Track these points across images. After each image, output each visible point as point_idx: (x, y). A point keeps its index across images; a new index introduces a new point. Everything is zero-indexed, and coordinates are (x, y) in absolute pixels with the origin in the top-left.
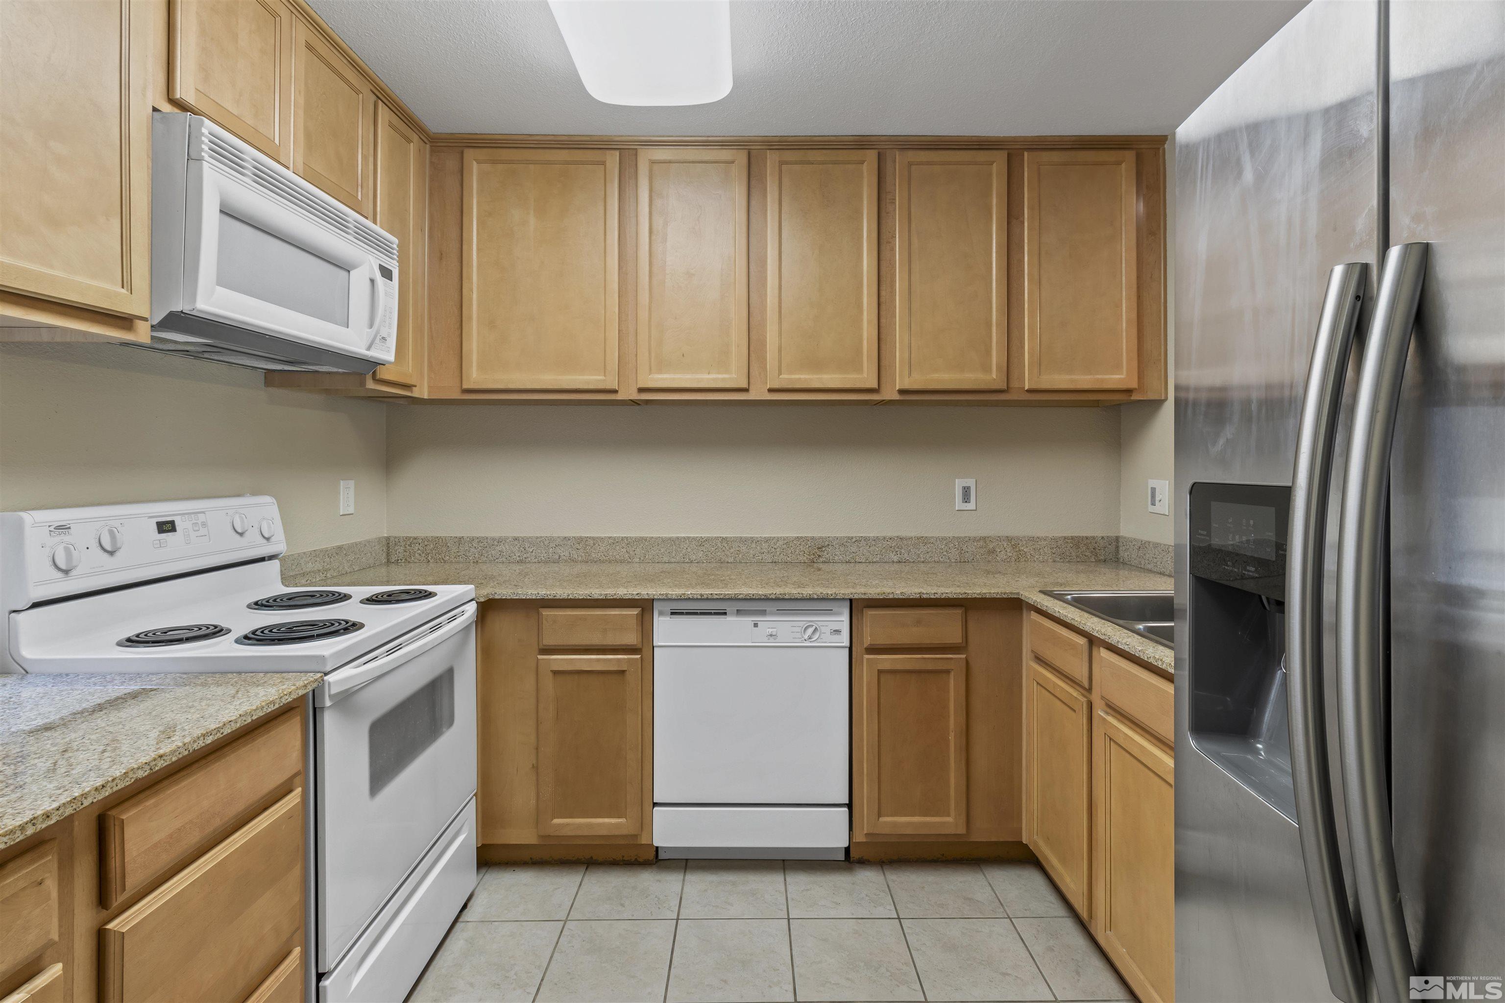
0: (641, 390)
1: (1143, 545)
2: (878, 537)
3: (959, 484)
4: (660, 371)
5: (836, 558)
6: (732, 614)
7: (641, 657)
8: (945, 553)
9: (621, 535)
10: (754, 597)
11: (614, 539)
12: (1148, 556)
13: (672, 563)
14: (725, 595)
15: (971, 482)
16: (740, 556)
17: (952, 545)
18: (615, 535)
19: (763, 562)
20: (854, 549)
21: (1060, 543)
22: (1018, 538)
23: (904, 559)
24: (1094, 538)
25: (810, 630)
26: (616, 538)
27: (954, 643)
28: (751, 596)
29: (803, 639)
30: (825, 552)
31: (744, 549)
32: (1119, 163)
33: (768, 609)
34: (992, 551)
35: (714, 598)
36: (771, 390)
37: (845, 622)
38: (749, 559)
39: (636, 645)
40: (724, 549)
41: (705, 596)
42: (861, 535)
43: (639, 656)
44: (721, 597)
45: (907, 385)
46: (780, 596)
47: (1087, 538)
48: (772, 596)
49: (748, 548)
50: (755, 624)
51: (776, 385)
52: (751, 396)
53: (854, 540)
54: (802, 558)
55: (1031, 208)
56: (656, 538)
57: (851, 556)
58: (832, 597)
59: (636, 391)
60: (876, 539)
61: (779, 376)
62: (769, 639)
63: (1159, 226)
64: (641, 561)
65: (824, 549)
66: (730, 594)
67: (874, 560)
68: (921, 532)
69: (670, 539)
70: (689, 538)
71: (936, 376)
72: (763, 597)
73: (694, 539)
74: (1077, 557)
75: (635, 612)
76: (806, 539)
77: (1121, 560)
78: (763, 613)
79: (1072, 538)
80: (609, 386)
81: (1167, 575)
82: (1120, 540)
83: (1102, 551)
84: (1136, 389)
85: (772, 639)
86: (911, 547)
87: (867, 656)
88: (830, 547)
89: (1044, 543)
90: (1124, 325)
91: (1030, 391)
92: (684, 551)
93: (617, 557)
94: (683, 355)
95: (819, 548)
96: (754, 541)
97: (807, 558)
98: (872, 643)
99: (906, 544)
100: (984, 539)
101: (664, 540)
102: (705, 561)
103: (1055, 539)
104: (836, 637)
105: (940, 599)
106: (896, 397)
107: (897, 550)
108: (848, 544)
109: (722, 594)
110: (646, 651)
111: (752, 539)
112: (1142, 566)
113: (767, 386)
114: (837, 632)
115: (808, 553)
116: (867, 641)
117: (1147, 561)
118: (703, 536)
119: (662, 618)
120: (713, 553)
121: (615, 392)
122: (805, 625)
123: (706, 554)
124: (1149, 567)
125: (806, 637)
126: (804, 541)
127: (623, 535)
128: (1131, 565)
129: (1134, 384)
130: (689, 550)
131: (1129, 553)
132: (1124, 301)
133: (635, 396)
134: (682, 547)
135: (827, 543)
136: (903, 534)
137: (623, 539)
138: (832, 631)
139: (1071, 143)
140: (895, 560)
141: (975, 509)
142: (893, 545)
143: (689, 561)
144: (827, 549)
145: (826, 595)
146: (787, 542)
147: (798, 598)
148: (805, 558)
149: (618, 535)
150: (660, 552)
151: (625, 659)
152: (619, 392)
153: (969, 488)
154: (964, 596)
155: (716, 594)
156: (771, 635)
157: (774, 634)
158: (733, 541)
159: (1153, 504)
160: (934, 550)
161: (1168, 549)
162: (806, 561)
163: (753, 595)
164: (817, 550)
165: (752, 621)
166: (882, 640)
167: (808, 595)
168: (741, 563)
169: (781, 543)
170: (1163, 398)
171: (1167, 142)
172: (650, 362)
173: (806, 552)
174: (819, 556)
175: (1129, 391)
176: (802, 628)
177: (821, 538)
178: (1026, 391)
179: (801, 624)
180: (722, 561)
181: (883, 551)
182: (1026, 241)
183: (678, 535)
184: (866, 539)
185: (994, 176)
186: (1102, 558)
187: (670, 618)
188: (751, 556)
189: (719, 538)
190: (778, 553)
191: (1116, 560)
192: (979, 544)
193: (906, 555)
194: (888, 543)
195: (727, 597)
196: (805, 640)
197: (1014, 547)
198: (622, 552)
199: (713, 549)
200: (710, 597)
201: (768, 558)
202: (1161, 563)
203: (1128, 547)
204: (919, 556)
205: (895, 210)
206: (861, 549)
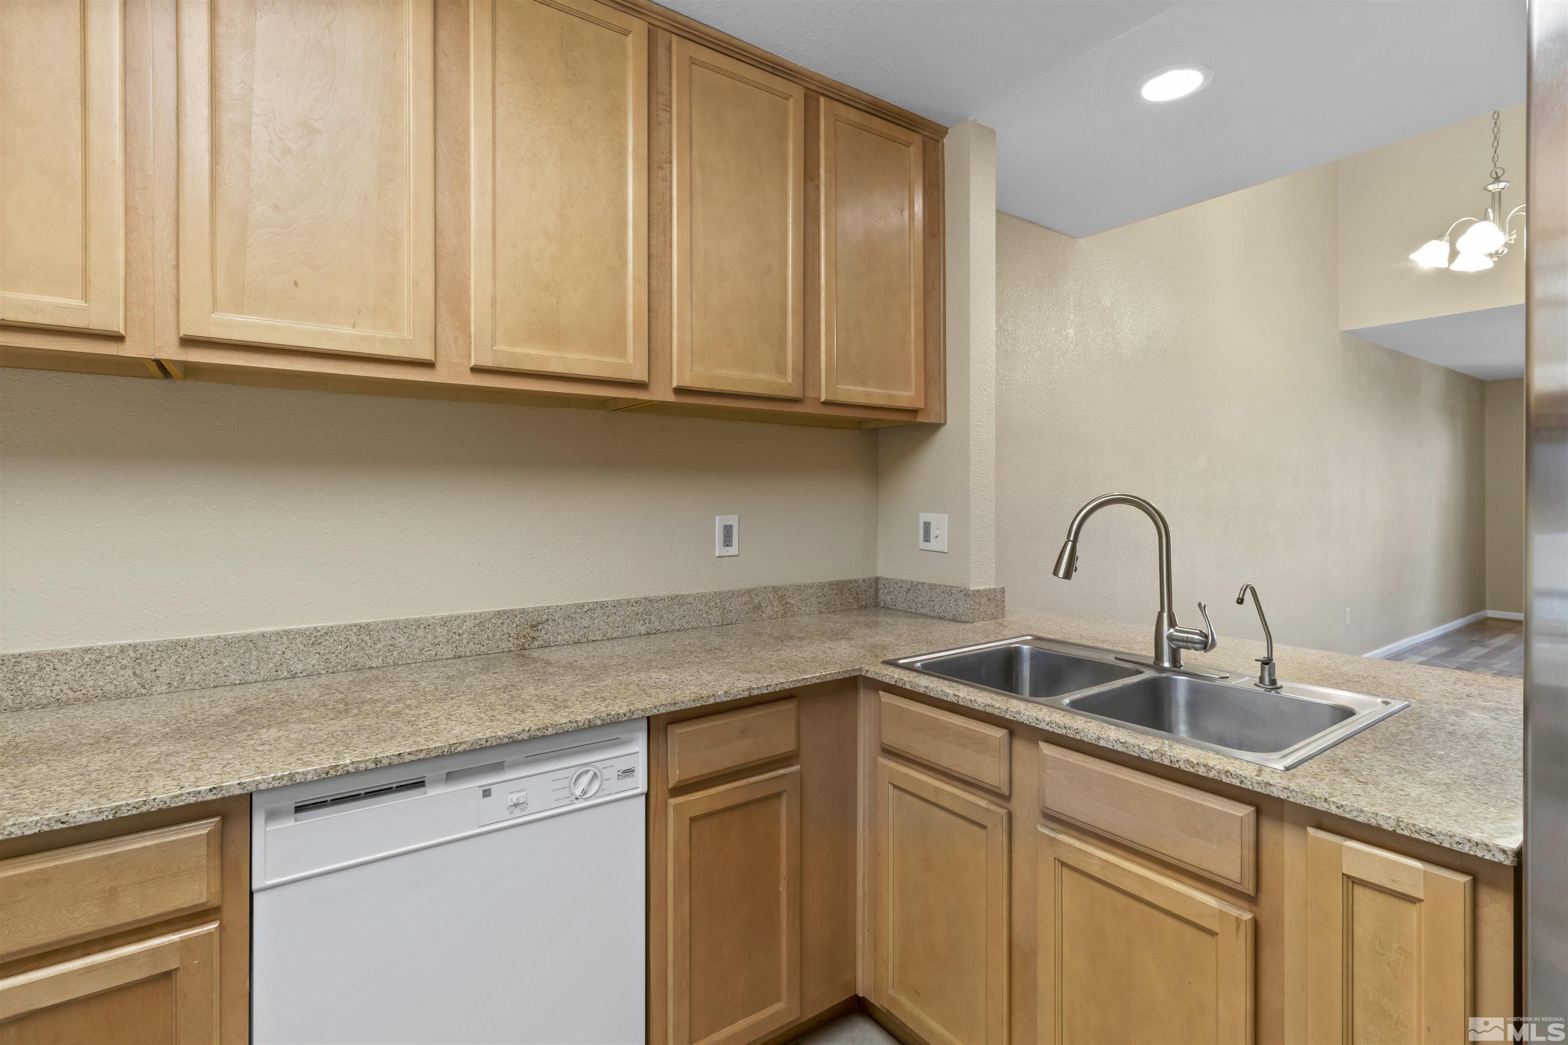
0: (188, 342)
1: (914, 587)
2: (619, 601)
3: (719, 522)
4: (238, 308)
5: (560, 638)
6: (436, 782)
7: (221, 927)
8: (705, 615)
9: (118, 642)
10: (489, 744)
11: (100, 651)
12: (920, 599)
13: (250, 683)
14: (429, 750)
15: (733, 520)
16: (395, 654)
17: (713, 603)
18: (100, 644)
19: (439, 660)
20: (585, 623)
21: (826, 589)
22: (785, 588)
23: (654, 629)
24: (856, 581)
25: (585, 779)
26: (106, 649)
27: (788, 752)
28: (483, 742)
29: (573, 798)
30: (543, 631)
31: (402, 641)
32: (908, 145)
33: (508, 760)
34: (758, 608)
35: (406, 760)
36: (476, 370)
37: (640, 754)
38: (411, 657)
39: (206, 903)
40: (363, 644)
41: (385, 762)
42: (596, 601)
43: (213, 926)
44: (421, 756)
45: (687, 382)
46: (538, 733)
47: (850, 582)
48: (522, 736)
49: (411, 638)
50: (484, 791)
51: (487, 361)
52: (439, 376)
53: (586, 608)
54: (504, 645)
55: (827, 171)
56: (211, 641)
57: (582, 633)
58: (625, 718)
59: (176, 342)
60: (617, 604)
61: (493, 346)
62: (512, 813)
63: (939, 228)
64: (172, 689)
65: (540, 627)
66: (439, 747)
67: (615, 635)
68: (674, 590)
69: (245, 638)
70: (287, 632)
71: (723, 372)
72: (506, 740)
73: (299, 632)
74: (842, 604)
75: (203, 828)
76: (512, 614)
77: (882, 604)
78: (498, 767)
79: (837, 583)
80: (97, 323)
81: (949, 620)
82: (881, 582)
83: (864, 595)
84: (922, 409)
85: (517, 812)
86: (664, 611)
87: (673, 801)
88: (550, 622)
89: (811, 591)
90: (913, 335)
91: (826, 403)
92: (277, 658)
93: (109, 688)
94: (296, 284)
95: (532, 626)
96: (422, 626)
97: (514, 644)
98: (684, 778)
99: (656, 607)
100: (749, 591)
101: (229, 643)
102: (323, 672)
103: (821, 586)
104: (628, 781)
105: (775, 692)
106: (671, 398)
107: (645, 617)
108: (577, 616)
109: (421, 751)
110: (234, 912)
111: (418, 623)
112: (913, 611)
113: (470, 362)
114: (629, 772)
115: (515, 636)
116: (675, 777)
117: (920, 605)
118: (319, 625)
119: (274, 826)
120: (341, 656)
121: (118, 338)
122: (576, 772)
123: (325, 657)
124: (924, 611)
125: (578, 792)
126: (508, 617)
127: (123, 642)
128: (896, 610)
129: (920, 404)
130: (289, 654)
131: (893, 597)
132: (912, 307)
133: (171, 352)
134: (273, 650)
135: (545, 617)
136: (651, 594)
137: (123, 649)
138: (620, 773)
139: (866, 104)
140: (643, 632)
141: (737, 554)
142: (640, 611)
143: (289, 676)
144: (546, 626)
145: (616, 717)
146: (481, 621)
147: (570, 729)
148: (510, 645)
149: (110, 643)
150: (220, 666)
151: (173, 944)
152: (127, 339)
153: (731, 527)
154: (802, 684)
155: (410, 754)
156: (516, 805)
157: (522, 801)
158: (382, 629)
159: (927, 539)
160: (692, 613)
161: (950, 590)
162: (512, 649)
163: (487, 741)
164: (529, 630)
165: (480, 787)
166: (697, 770)
167: (587, 722)
168: (399, 665)
169: (469, 624)
170: (942, 422)
171: (947, 136)
172: (214, 285)
173: (512, 635)
174: (534, 638)
175: (914, 412)
176: (572, 778)
177: (536, 610)
178: (821, 402)
179: (568, 773)
180: (359, 666)
181: (627, 620)
182: (822, 211)
183: (263, 629)
184: (603, 605)
185: (791, 114)
186: (863, 603)
187: (296, 821)
188: (416, 651)
189: (352, 627)
190: (465, 641)
191: (876, 604)
192: (743, 599)
193: (657, 623)
194: (634, 608)
195: (433, 754)
196: (577, 799)
197: (781, 599)
198: (123, 676)
199: (340, 647)
200: (396, 760)
201: (447, 651)
202: (941, 606)
203: (892, 589)
204: (673, 624)
205: (670, 121)
206: (596, 621)
